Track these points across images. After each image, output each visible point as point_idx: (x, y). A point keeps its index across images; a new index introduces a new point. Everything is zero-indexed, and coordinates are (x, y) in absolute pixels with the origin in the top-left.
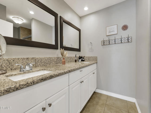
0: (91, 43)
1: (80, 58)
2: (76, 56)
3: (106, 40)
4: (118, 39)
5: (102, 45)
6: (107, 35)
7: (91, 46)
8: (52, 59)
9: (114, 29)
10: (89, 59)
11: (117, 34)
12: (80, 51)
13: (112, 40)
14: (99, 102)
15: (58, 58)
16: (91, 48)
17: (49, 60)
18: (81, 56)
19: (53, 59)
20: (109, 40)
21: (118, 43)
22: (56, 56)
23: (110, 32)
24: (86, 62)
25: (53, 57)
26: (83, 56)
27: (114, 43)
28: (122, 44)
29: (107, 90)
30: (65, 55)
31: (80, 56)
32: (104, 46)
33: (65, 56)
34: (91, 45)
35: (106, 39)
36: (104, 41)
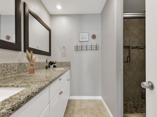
0: (64, 47)
1: (51, 63)
2: (47, 61)
3: (79, 46)
4: (89, 46)
5: (75, 50)
6: (80, 41)
7: (64, 51)
8: (9, 67)
9: (86, 37)
10: (62, 65)
11: (88, 41)
12: (51, 56)
13: (84, 46)
14: (75, 109)
15: (20, 64)
16: (64, 52)
17: (4, 69)
18: (52, 61)
19: (12, 66)
20: (82, 46)
21: (89, 50)
22: (16, 61)
23: (82, 38)
24: (58, 68)
25: (11, 63)
26: (54, 61)
27: (86, 49)
28: (92, 51)
29: (80, 95)
30: (34, 60)
31: (50, 62)
32: (78, 52)
33: (33, 62)
34: (64, 49)
35: (79, 44)
36: (77, 46)
